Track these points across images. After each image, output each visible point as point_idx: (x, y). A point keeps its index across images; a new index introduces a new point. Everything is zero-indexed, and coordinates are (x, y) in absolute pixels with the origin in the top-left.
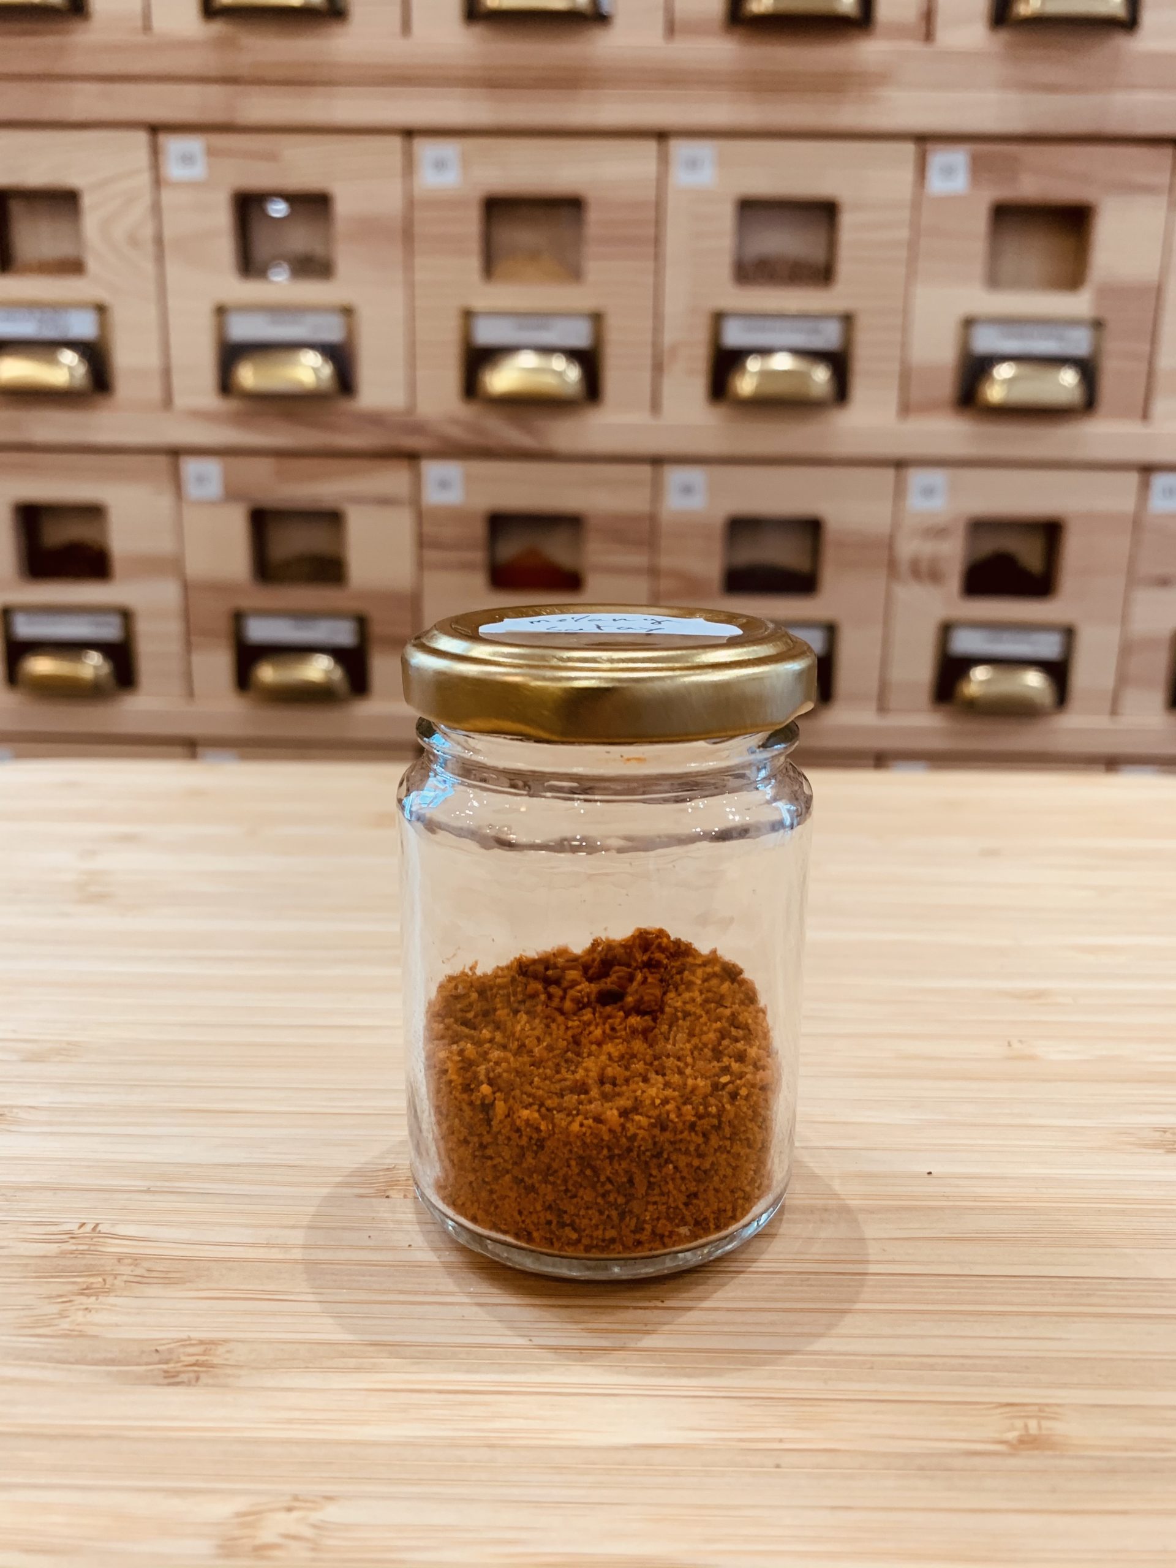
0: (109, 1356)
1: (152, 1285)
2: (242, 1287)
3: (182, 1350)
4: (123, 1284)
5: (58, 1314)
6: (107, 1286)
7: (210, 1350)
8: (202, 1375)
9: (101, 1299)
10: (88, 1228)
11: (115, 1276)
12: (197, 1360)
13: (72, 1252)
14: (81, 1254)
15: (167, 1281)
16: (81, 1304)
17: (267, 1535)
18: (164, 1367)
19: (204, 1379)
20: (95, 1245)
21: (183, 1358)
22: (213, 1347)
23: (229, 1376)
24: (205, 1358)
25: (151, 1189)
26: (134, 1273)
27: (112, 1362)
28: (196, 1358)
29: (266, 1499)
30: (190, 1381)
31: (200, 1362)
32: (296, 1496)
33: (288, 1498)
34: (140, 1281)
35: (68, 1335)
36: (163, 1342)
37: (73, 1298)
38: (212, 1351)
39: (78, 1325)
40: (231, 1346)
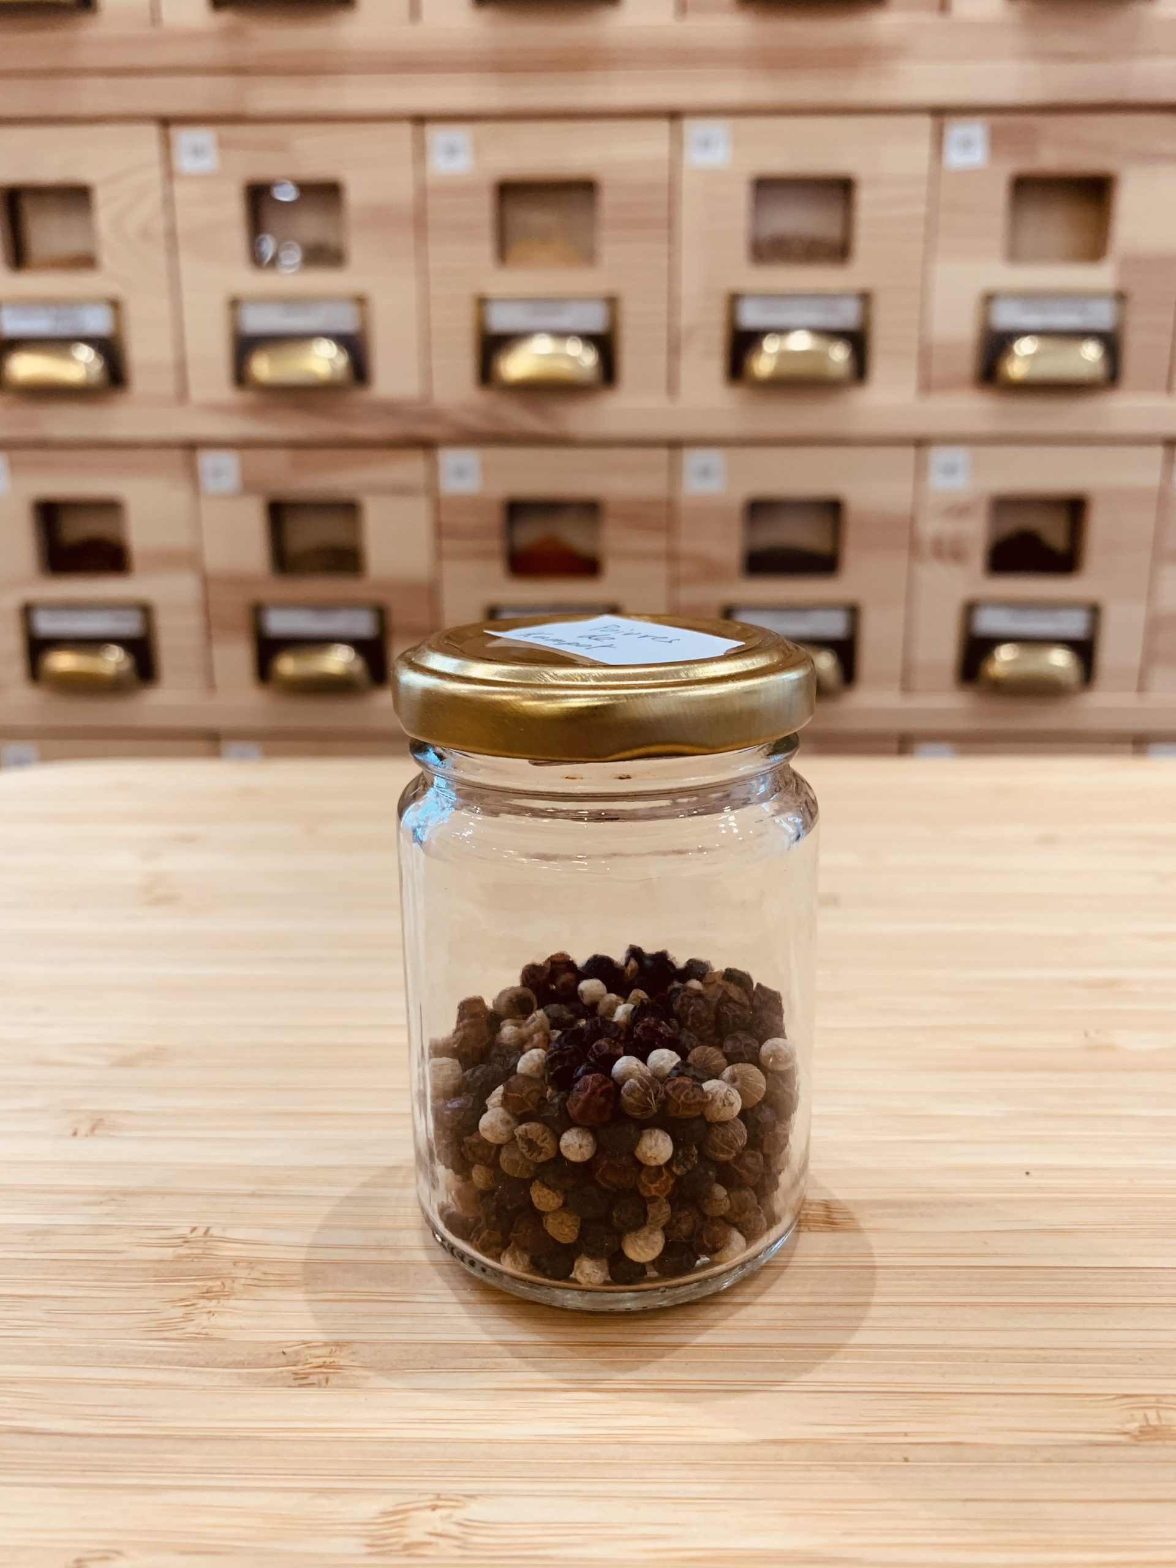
0: (238, 1358)
1: (272, 1288)
2: (356, 1289)
3: (307, 1352)
4: (242, 1287)
5: (183, 1318)
6: (226, 1290)
7: (335, 1352)
8: (331, 1376)
9: (222, 1302)
10: (200, 1232)
11: (234, 1279)
12: (325, 1362)
13: (188, 1256)
14: (196, 1258)
15: (284, 1284)
16: (204, 1307)
17: (415, 1534)
18: (293, 1368)
19: (334, 1380)
20: (208, 1249)
21: (310, 1360)
22: (338, 1348)
23: (357, 1377)
24: (332, 1359)
25: (257, 1193)
26: (250, 1277)
27: (241, 1364)
28: (325, 1359)
29: (409, 1498)
30: (319, 1383)
31: (326, 1364)
32: (439, 1495)
33: (431, 1497)
34: (260, 1283)
35: (195, 1339)
36: (289, 1344)
37: (194, 1301)
38: (338, 1353)
39: (203, 1328)
40: (354, 1348)
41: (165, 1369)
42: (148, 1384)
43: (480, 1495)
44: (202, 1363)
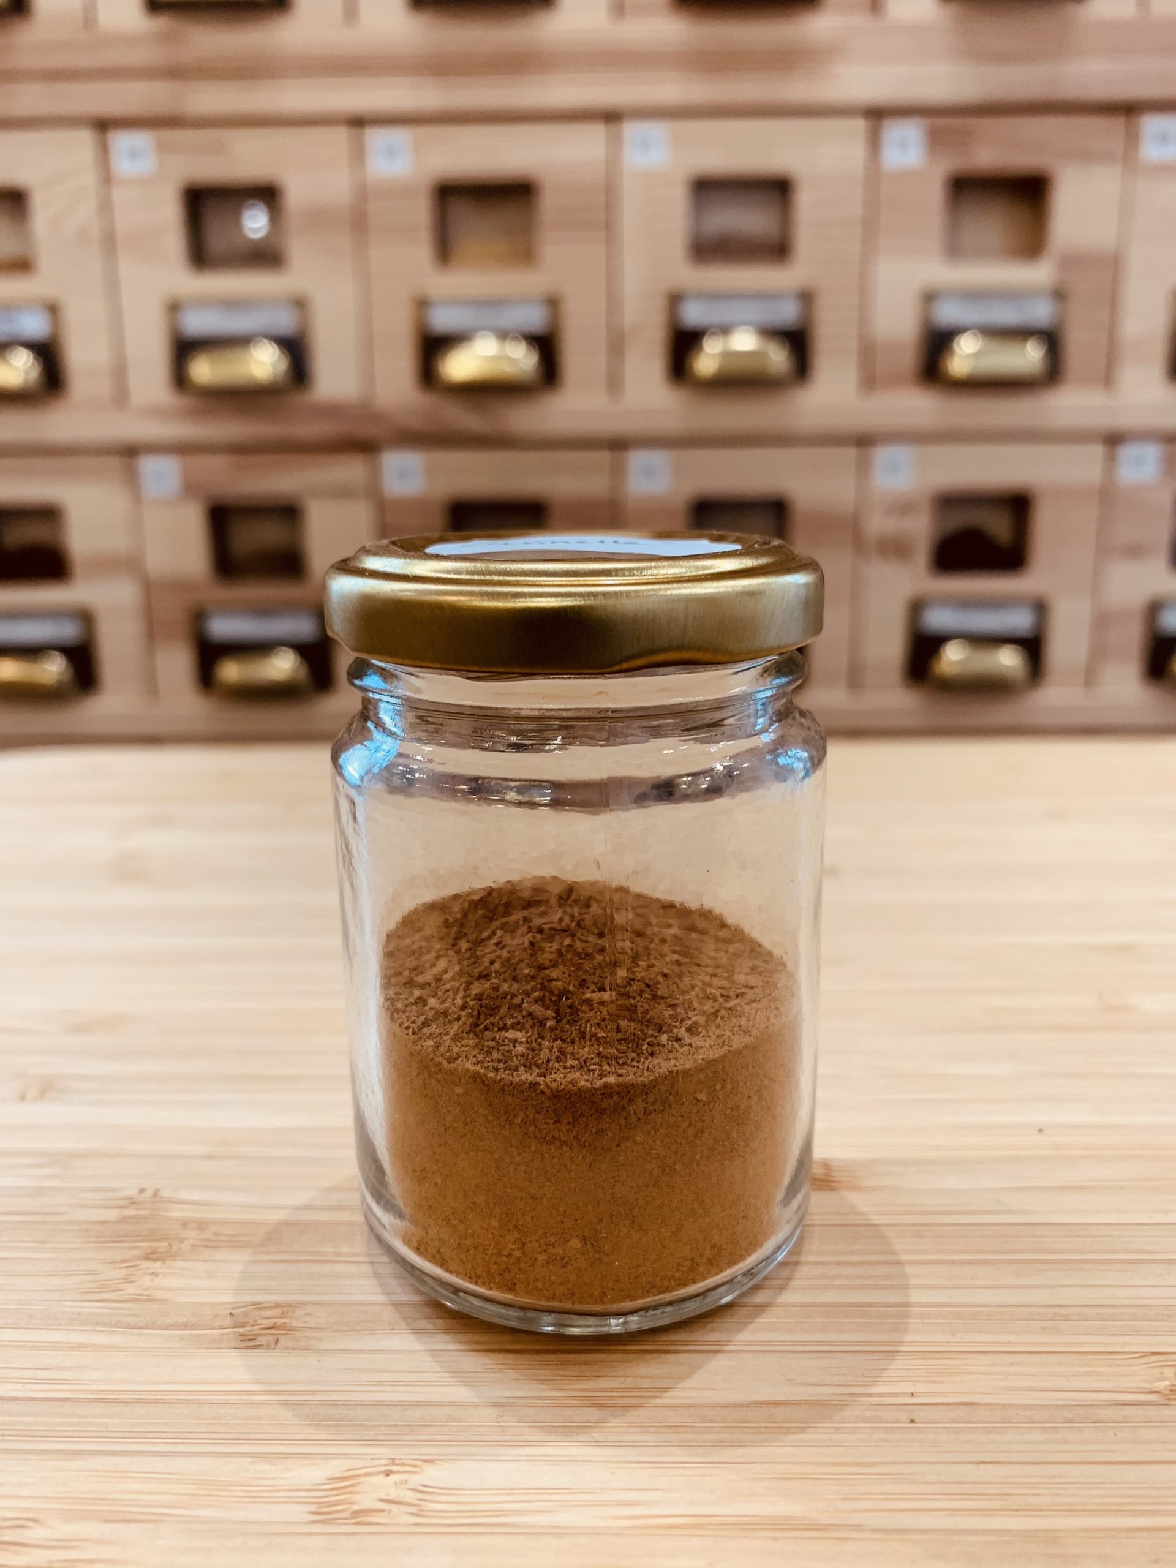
0: (181, 1320)
1: (222, 1249)
2: (316, 1250)
3: (257, 1313)
4: (190, 1248)
5: (124, 1279)
6: (173, 1250)
7: (287, 1312)
8: (281, 1338)
9: (168, 1263)
10: (148, 1194)
11: (181, 1241)
12: (275, 1323)
13: (133, 1217)
14: (143, 1219)
15: (233, 1244)
16: (147, 1269)
17: (365, 1501)
18: (241, 1330)
19: (284, 1342)
20: (157, 1210)
21: (259, 1322)
22: (290, 1309)
23: (310, 1339)
24: (283, 1321)
25: (213, 1154)
26: (201, 1237)
27: (184, 1326)
28: (275, 1320)
29: (361, 1463)
30: (268, 1344)
31: (278, 1325)
32: (394, 1459)
33: (384, 1462)
34: (209, 1245)
35: (136, 1300)
36: (238, 1305)
37: (138, 1262)
38: (290, 1314)
39: (146, 1289)
40: (310, 1309)
41: (101, 1331)
42: (80, 1347)
43: (439, 1460)
44: (141, 1324)
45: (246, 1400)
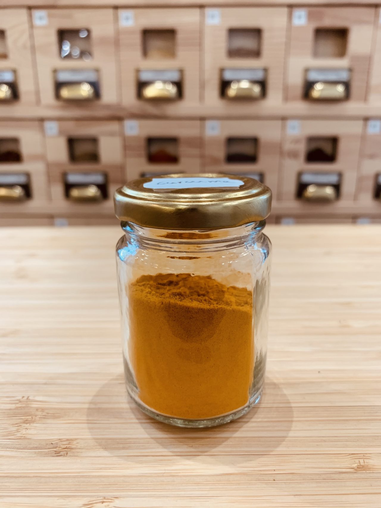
0: (35, 446)
1: (49, 419)
2: (79, 418)
3: (61, 443)
4: (39, 419)
5: (16, 431)
6: (33, 420)
8: (69, 452)
9: (32, 425)
10: (25, 398)
11: (36, 416)
13: (20, 407)
14: (23, 408)
15: (54, 417)
16: (24, 427)
18: (55, 449)
19: (69, 454)
20: (28, 404)
21: (61, 446)
22: (72, 441)
23: (78, 452)
25: (47, 383)
26: (42, 415)
27: (36, 448)
28: (66, 446)
29: (94, 499)
30: (64, 455)
31: (68, 447)
32: (105, 497)
33: (102, 498)
34: (45, 417)
35: (20, 439)
36: (54, 440)
37: (21, 424)
38: (71, 443)
39: (23, 435)
40: (78, 441)
41: (8, 450)
43: (120, 497)
44: (22, 448)
45: (56, 476)
